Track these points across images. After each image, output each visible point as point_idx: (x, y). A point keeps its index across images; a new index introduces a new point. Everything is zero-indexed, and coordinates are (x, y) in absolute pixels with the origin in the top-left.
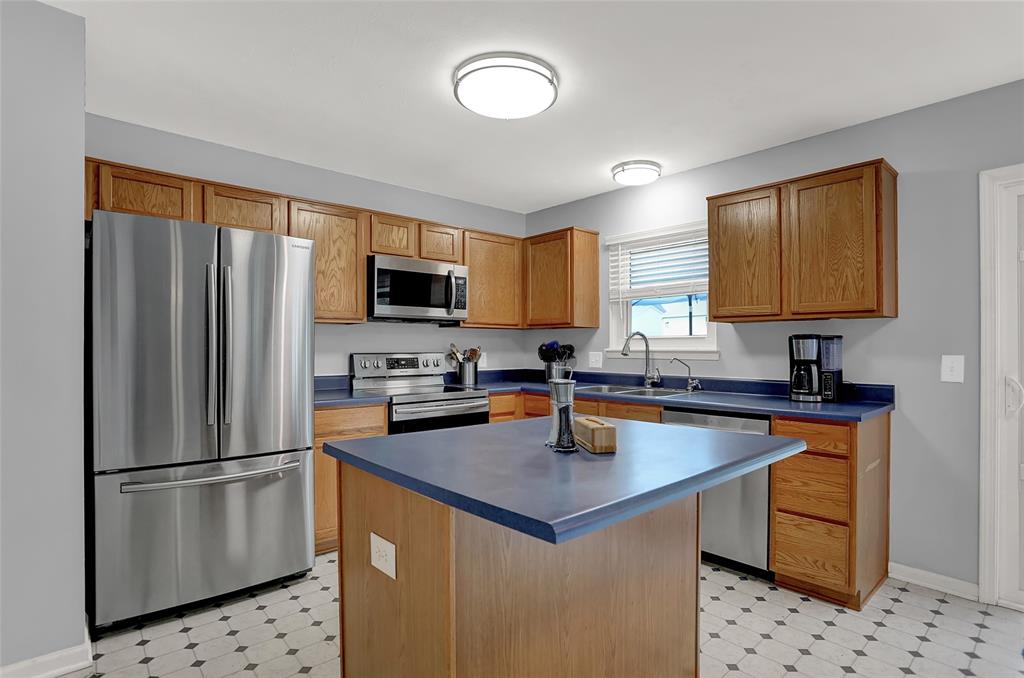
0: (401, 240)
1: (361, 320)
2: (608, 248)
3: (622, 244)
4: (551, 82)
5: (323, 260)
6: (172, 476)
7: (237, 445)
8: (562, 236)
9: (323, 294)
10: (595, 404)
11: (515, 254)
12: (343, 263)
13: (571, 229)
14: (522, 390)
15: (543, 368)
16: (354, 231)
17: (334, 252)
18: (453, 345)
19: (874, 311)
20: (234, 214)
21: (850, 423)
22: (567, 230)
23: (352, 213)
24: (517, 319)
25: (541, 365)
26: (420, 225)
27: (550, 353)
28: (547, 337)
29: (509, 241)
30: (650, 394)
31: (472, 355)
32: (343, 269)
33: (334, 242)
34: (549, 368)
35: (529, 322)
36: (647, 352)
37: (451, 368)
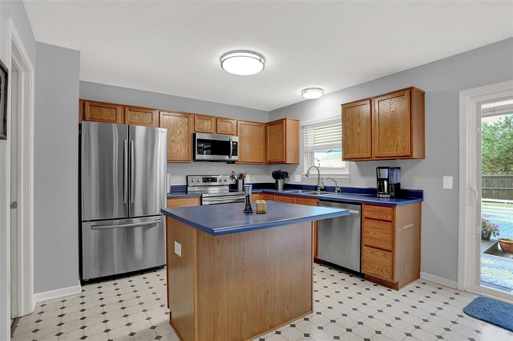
0: (208, 126)
1: (190, 161)
2: (303, 127)
3: (309, 125)
4: (260, 61)
5: (174, 136)
6: (114, 224)
7: (138, 211)
8: (281, 122)
9: (174, 150)
10: (291, 198)
11: (262, 130)
12: (182, 137)
13: (285, 119)
14: (263, 192)
15: (274, 182)
16: (187, 122)
17: (178, 132)
18: (233, 172)
19: (409, 156)
20: (137, 118)
21: (393, 206)
22: (283, 119)
23: (187, 115)
24: (262, 160)
25: (274, 181)
26: (217, 119)
27: (277, 175)
28: (276, 168)
29: (259, 124)
30: (319, 194)
31: (242, 176)
32: (182, 140)
33: (179, 128)
34: (277, 182)
35: (268, 161)
36: (319, 175)
37: (233, 182)
